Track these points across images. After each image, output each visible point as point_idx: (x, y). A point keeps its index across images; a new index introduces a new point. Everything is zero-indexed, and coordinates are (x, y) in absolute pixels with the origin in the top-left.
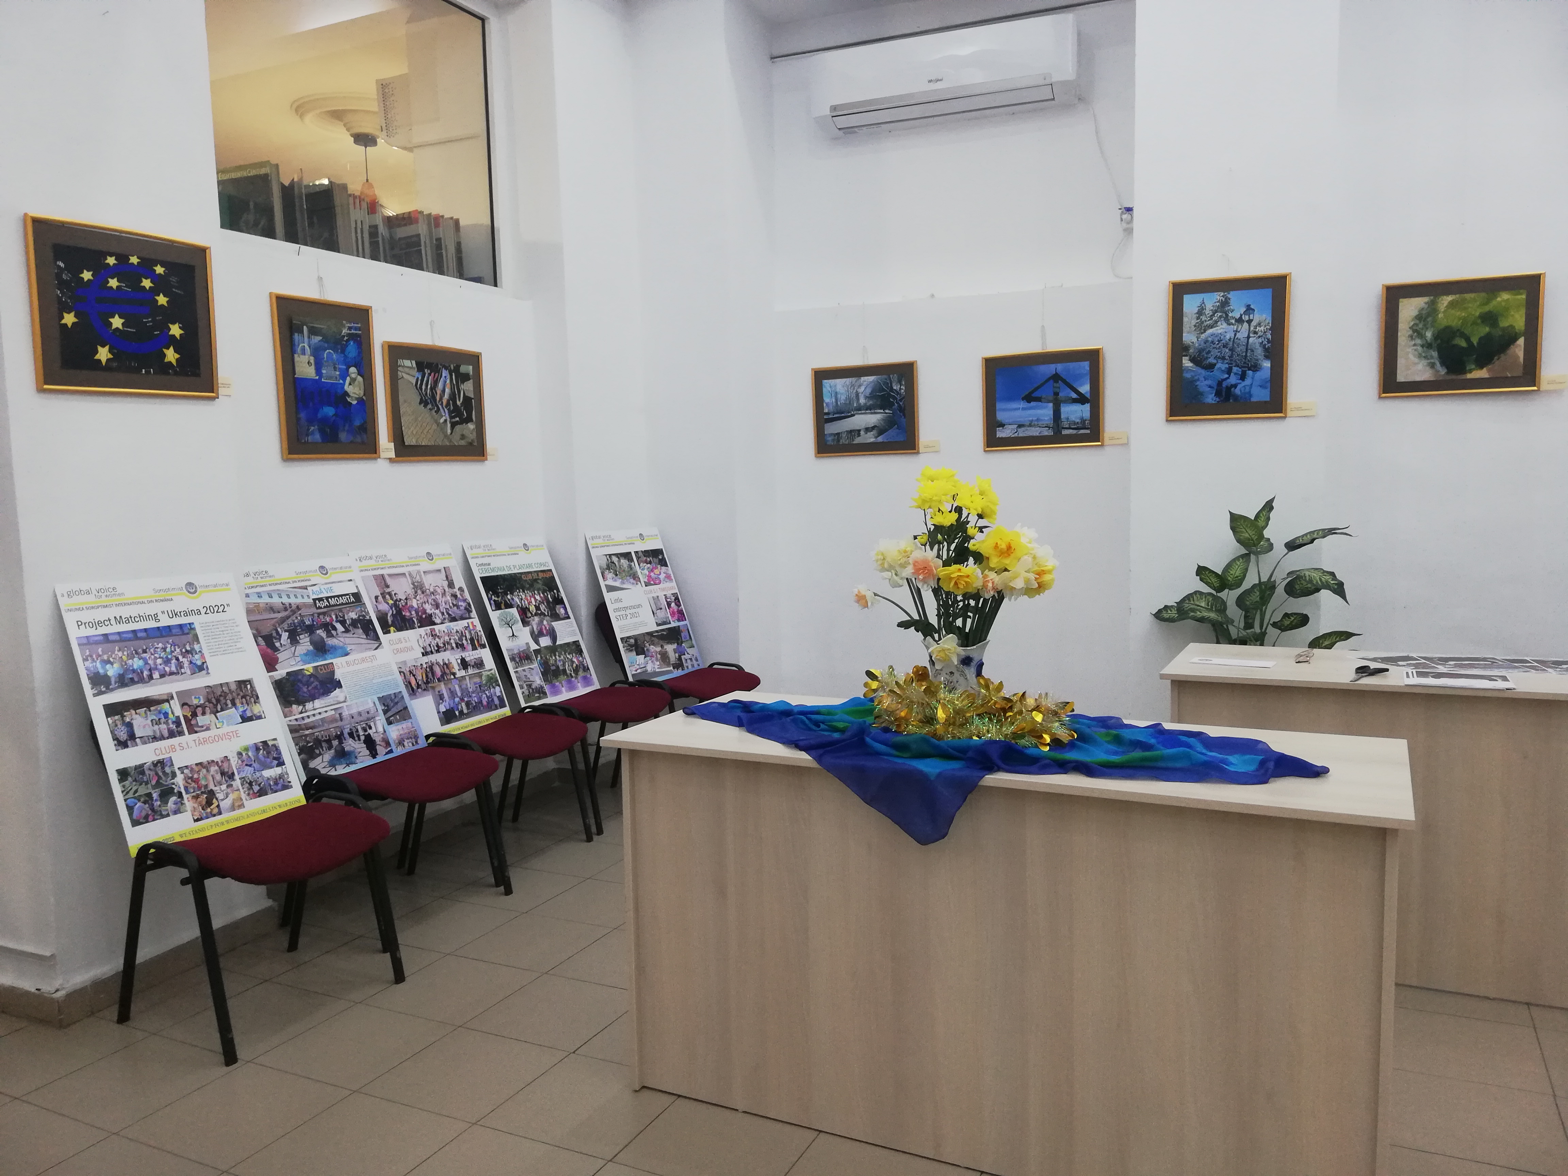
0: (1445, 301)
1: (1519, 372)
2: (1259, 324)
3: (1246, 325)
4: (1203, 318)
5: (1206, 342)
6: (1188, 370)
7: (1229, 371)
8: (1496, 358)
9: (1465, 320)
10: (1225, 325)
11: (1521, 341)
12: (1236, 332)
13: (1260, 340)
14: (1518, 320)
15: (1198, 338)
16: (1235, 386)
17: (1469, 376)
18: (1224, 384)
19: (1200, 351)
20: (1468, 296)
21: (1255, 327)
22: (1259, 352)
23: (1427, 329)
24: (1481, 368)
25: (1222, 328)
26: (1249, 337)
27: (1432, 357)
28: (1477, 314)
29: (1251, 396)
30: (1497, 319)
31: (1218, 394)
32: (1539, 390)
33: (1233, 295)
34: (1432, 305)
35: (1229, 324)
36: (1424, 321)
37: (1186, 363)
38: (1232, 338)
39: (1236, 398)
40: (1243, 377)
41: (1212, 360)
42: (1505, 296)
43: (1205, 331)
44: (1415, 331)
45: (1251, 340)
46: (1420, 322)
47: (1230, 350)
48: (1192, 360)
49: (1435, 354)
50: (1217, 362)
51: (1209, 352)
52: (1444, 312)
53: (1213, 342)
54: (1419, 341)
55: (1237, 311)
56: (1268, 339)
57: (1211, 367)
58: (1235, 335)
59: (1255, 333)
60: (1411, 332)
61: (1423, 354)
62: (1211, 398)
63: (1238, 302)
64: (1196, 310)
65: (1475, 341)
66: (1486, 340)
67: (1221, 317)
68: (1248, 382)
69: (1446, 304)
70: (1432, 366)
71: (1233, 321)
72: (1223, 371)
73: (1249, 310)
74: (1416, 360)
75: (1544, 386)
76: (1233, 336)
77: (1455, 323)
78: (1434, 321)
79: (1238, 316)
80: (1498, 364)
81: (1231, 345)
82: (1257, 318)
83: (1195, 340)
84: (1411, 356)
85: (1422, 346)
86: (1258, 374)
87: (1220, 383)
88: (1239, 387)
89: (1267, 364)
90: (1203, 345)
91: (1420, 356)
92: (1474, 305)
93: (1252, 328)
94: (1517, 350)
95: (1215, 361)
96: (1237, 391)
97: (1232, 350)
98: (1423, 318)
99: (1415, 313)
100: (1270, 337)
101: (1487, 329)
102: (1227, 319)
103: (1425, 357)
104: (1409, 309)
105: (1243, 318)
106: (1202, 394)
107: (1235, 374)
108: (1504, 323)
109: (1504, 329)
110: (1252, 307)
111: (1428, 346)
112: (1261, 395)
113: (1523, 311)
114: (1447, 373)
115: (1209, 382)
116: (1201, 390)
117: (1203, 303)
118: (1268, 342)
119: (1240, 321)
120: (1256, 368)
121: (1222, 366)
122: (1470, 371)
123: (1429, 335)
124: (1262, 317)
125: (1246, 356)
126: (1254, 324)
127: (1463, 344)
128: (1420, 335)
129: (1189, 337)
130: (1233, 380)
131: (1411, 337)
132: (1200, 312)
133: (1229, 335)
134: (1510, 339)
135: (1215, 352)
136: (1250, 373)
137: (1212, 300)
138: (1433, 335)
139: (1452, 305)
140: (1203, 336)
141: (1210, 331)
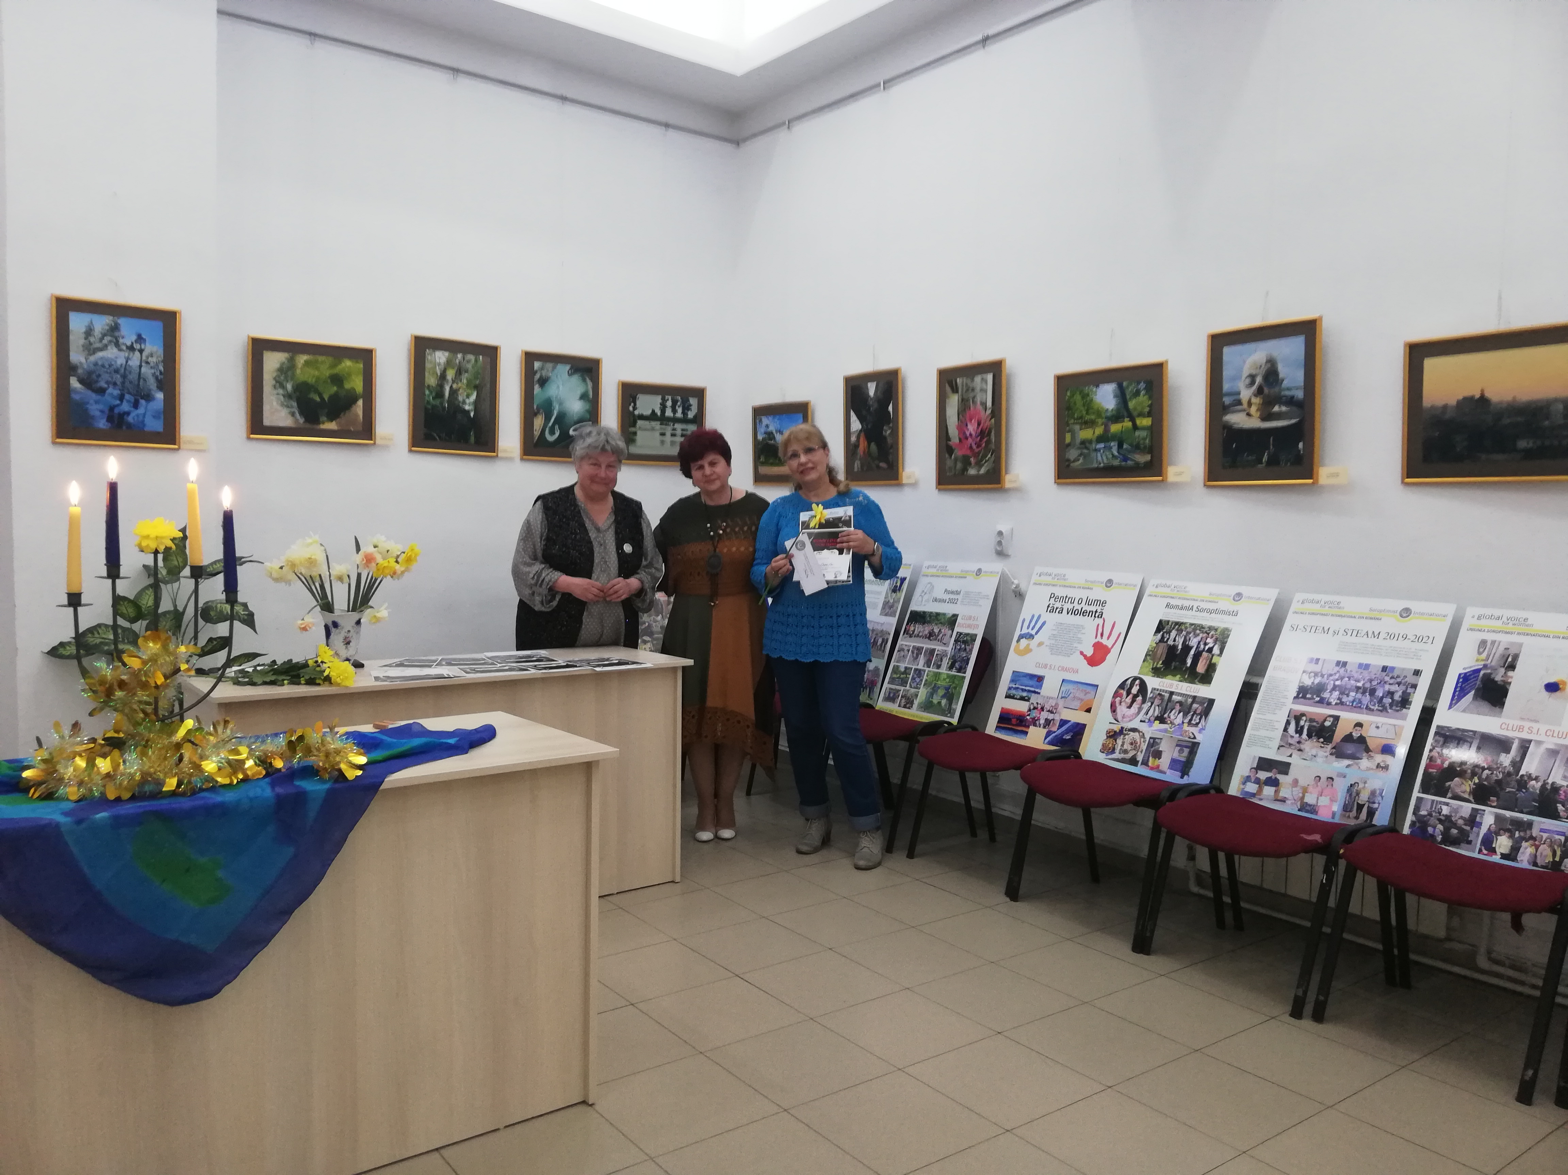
0: (302, 359)
1: (360, 428)
2: (151, 355)
3: (137, 354)
4: (92, 339)
5: (96, 364)
6: (75, 391)
7: (121, 398)
8: (342, 414)
9: (318, 379)
10: (115, 350)
11: (360, 403)
12: (127, 359)
13: (153, 371)
14: (357, 384)
15: (86, 359)
16: (128, 413)
17: (322, 427)
18: (116, 411)
19: (90, 373)
20: (321, 358)
21: (148, 357)
22: (152, 384)
23: (287, 381)
24: (332, 421)
25: (111, 353)
26: (140, 366)
27: (292, 407)
28: (327, 375)
29: (144, 425)
30: (342, 381)
31: (110, 419)
32: (375, 443)
33: (122, 321)
34: (291, 360)
35: (120, 350)
36: (285, 374)
37: (74, 383)
38: (124, 366)
39: (129, 426)
40: (136, 405)
41: (103, 384)
42: (348, 363)
43: (94, 353)
44: (277, 382)
45: (143, 370)
46: (282, 375)
47: (121, 376)
48: (81, 381)
49: (295, 404)
50: (109, 387)
51: (99, 376)
52: (301, 368)
53: (103, 366)
54: (281, 391)
55: (128, 337)
56: (160, 371)
57: (102, 391)
58: (127, 362)
59: (147, 363)
60: (274, 382)
61: (285, 404)
62: (102, 424)
63: (128, 330)
64: (84, 330)
65: (326, 398)
66: (334, 397)
67: (110, 342)
68: (141, 411)
69: (302, 361)
70: (293, 414)
71: (124, 348)
72: (114, 397)
73: (140, 339)
74: (279, 408)
75: (378, 441)
76: (125, 363)
77: (311, 381)
78: (294, 375)
79: (129, 344)
80: (344, 418)
81: (124, 372)
82: (148, 348)
83: (83, 360)
84: (275, 403)
85: (284, 396)
86: (151, 404)
87: (112, 409)
88: (132, 415)
89: (160, 396)
90: (92, 367)
91: (282, 405)
92: (325, 367)
93: (144, 358)
94: (358, 410)
95: (106, 386)
96: (130, 419)
97: (124, 376)
98: (285, 371)
99: (277, 366)
100: (161, 368)
101: (335, 388)
102: (117, 345)
103: (288, 407)
104: (272, 361)
105: (135, 347)
106: (93, 417)
107: (128, 401)
108: (347, 386)
109: (348, 391)
110: (144, 336)
111: (288, 396)
112: (155, 425)
113: (361, 378)
114: (304, 422)
115: (101, 407)
116: (92, 413)
117: (92, 323)
118: (161, 373)
119: (131, 348)
120: (149, 398)
121: (113, 391)
122: (323, 423)
123: (289, 387)
124: (154, 348)
125: (139, 384)
126: (144, 354)
127: (318, 399)
128: (282, 386)
129: (77, 356)
130: (125, 407)
131: (275, 387)
132: (89, 332)
133: (121, 361)
134: (351, 399)
135: (106, 377)
136: (143, 402)
137: (101, 323)
138: (293, 387)
139: (307, 363)
140: (92, 359)
141: (100, 354)
